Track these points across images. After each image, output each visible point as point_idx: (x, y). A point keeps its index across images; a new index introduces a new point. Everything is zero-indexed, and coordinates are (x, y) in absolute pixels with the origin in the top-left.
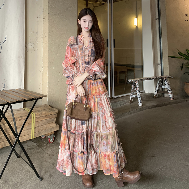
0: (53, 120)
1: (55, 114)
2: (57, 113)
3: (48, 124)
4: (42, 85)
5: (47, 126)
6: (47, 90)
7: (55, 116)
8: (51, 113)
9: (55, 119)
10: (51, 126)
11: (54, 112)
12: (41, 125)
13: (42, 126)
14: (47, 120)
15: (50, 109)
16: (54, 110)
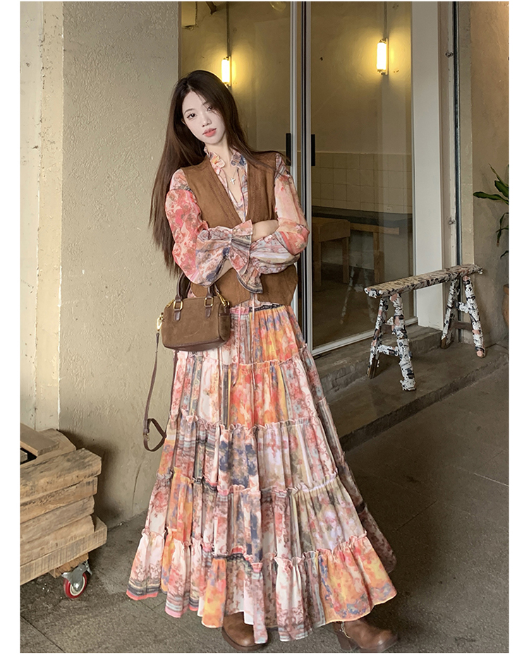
0: (84, 510)
1: (91, 479)
2: (99, 473)
3: (61, 531)
4: (37, 339)
5: (56, 539)
6: (56, 362)
7: (91, 487)
8: (74, 477)
9: (93, 503)
10: (73, 534)
11: (88, 471)
12: (34, 538)
13: (36, 543)
14: (58, 512)
15: (68, 460)
16: (87, 460)
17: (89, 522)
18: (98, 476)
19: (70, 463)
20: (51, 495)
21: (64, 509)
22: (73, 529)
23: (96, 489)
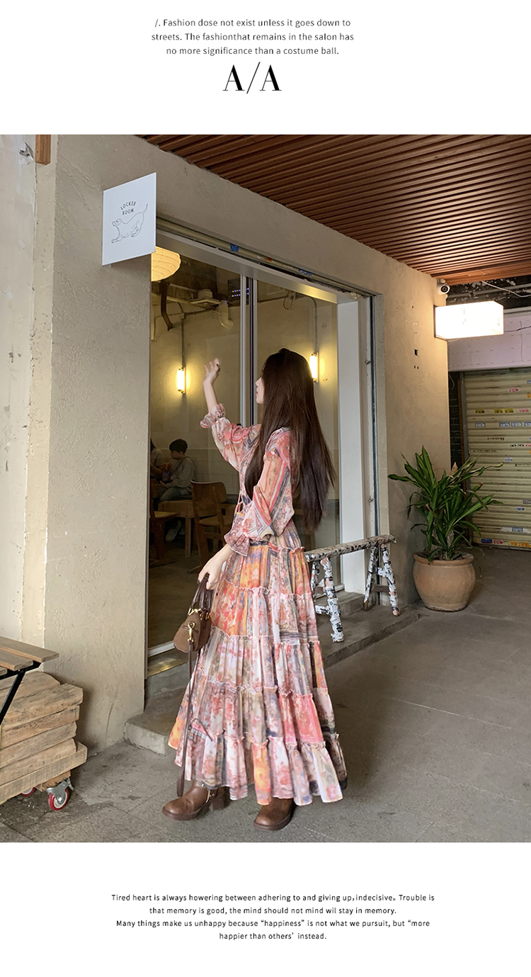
0: (67, 733)
1: (74, 707)
2: (81, 702)
3: (48, 751)
5: (43, 758)
6: (42, 615)
7: (74, 714)
8: (60, 705)
9: (75, 727)
10: (57, 754)
11: (71, 701)
12: (24, 757)
13: (26, 761)
14: (45, 735)
15: (54, 692)
16: (70, 691)
17: (72, 744)
18: (80, 705)
19: (55, 694)
20: (39, 720)
21: (51, 732)
22: (58, 749)
23: (78, 715)
